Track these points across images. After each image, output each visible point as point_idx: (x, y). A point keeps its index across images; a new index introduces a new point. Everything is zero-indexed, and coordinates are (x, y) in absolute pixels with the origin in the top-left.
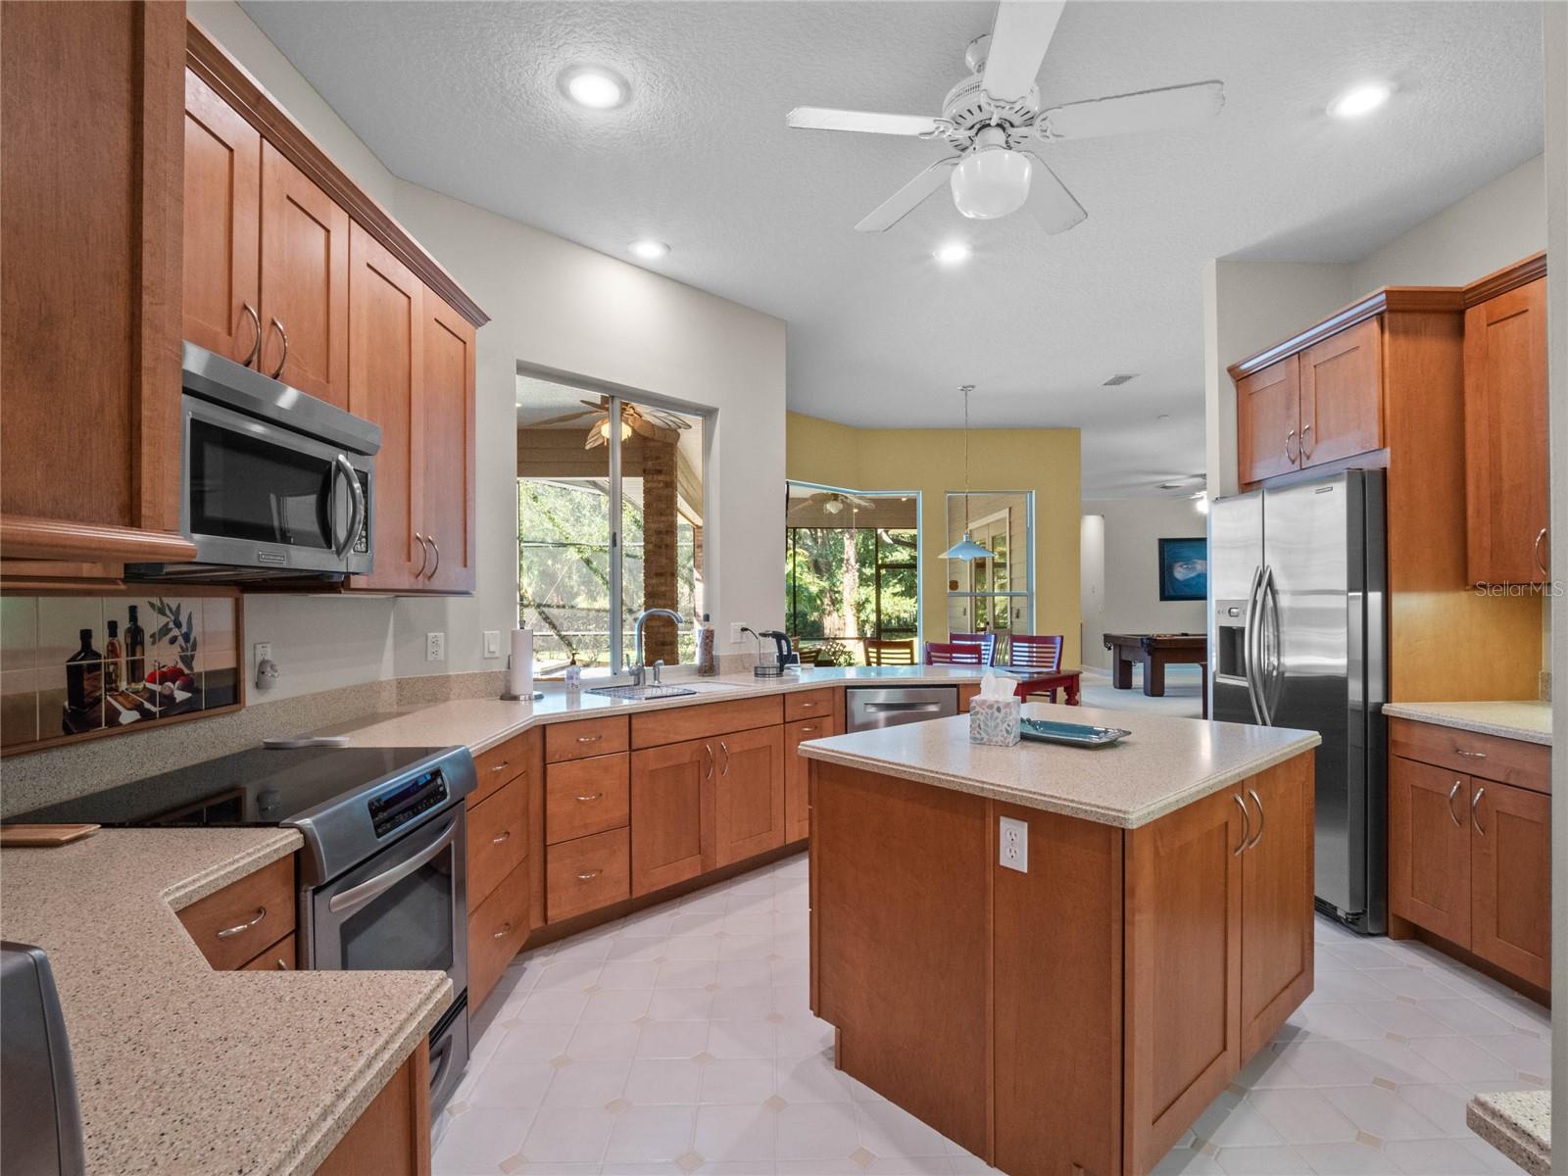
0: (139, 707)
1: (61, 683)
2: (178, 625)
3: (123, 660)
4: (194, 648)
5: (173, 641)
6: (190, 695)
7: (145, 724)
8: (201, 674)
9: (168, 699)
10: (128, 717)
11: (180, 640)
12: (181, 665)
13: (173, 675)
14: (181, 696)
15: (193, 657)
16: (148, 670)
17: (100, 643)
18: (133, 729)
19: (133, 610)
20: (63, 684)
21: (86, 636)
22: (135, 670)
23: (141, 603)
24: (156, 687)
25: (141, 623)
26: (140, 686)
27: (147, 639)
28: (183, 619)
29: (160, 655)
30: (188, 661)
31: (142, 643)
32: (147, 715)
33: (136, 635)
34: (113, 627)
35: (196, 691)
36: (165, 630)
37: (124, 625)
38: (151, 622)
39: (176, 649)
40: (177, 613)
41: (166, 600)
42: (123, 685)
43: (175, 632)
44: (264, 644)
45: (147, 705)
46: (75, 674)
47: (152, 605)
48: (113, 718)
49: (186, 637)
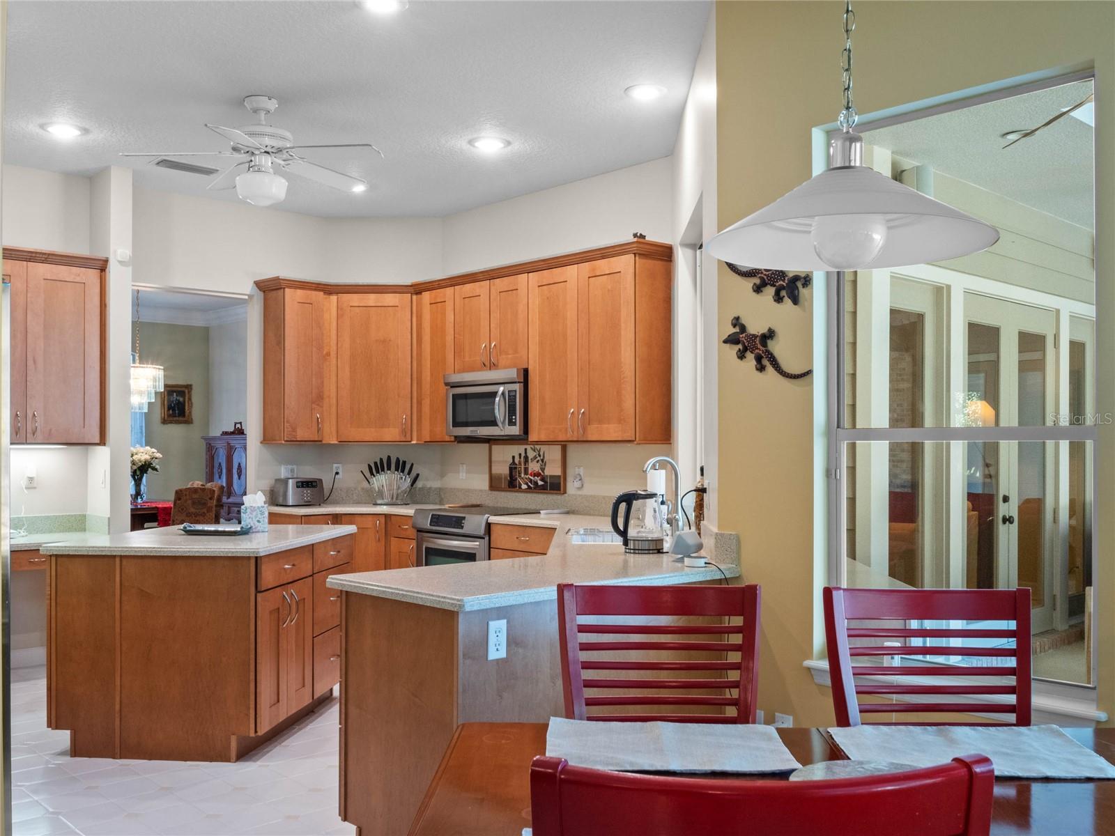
0: (527, 484)
1: (507, 471)
2: (540, 456)
3: (523, 467)
4: (545, 464)
5: (538, 462)
6: (543, 483)
7: (528, 490)
8: (547, 476)
9: (536, 483)
10: (524, 487)
11: (540, 462)
12: (540, 471)
13: (537, 474)
14: (540, 483)
15: (544, 469)
16: (530, 472)
17: (517, 461)
18: (525, 491)
19: (526, 449)
20: (508, 472)
21: (513, 457)
22: (526, 470)
23: (528, 447)
24: (532, 478)
25: (528, 454)
26: (527, 477)
27: (530, 461)
28: (541, 453)
29: (534, 467)
30: (543, 470)
31: (528, 461)
32: (529, 487)
33: (526, 458)
34: (520, 455)
35: (546, 482)
36: (535, 457)
37: (523, 455)
38: (531, 454)
39: (539, 465)
40: (539, 451)
41: (536, 446)
42: (523, 475)
43: (539, 458)
44: (579, 467)
45: (529, 484)
46: (511, 469)
47: (531, 448)
48: (520, 487)
49: (542, 460)
